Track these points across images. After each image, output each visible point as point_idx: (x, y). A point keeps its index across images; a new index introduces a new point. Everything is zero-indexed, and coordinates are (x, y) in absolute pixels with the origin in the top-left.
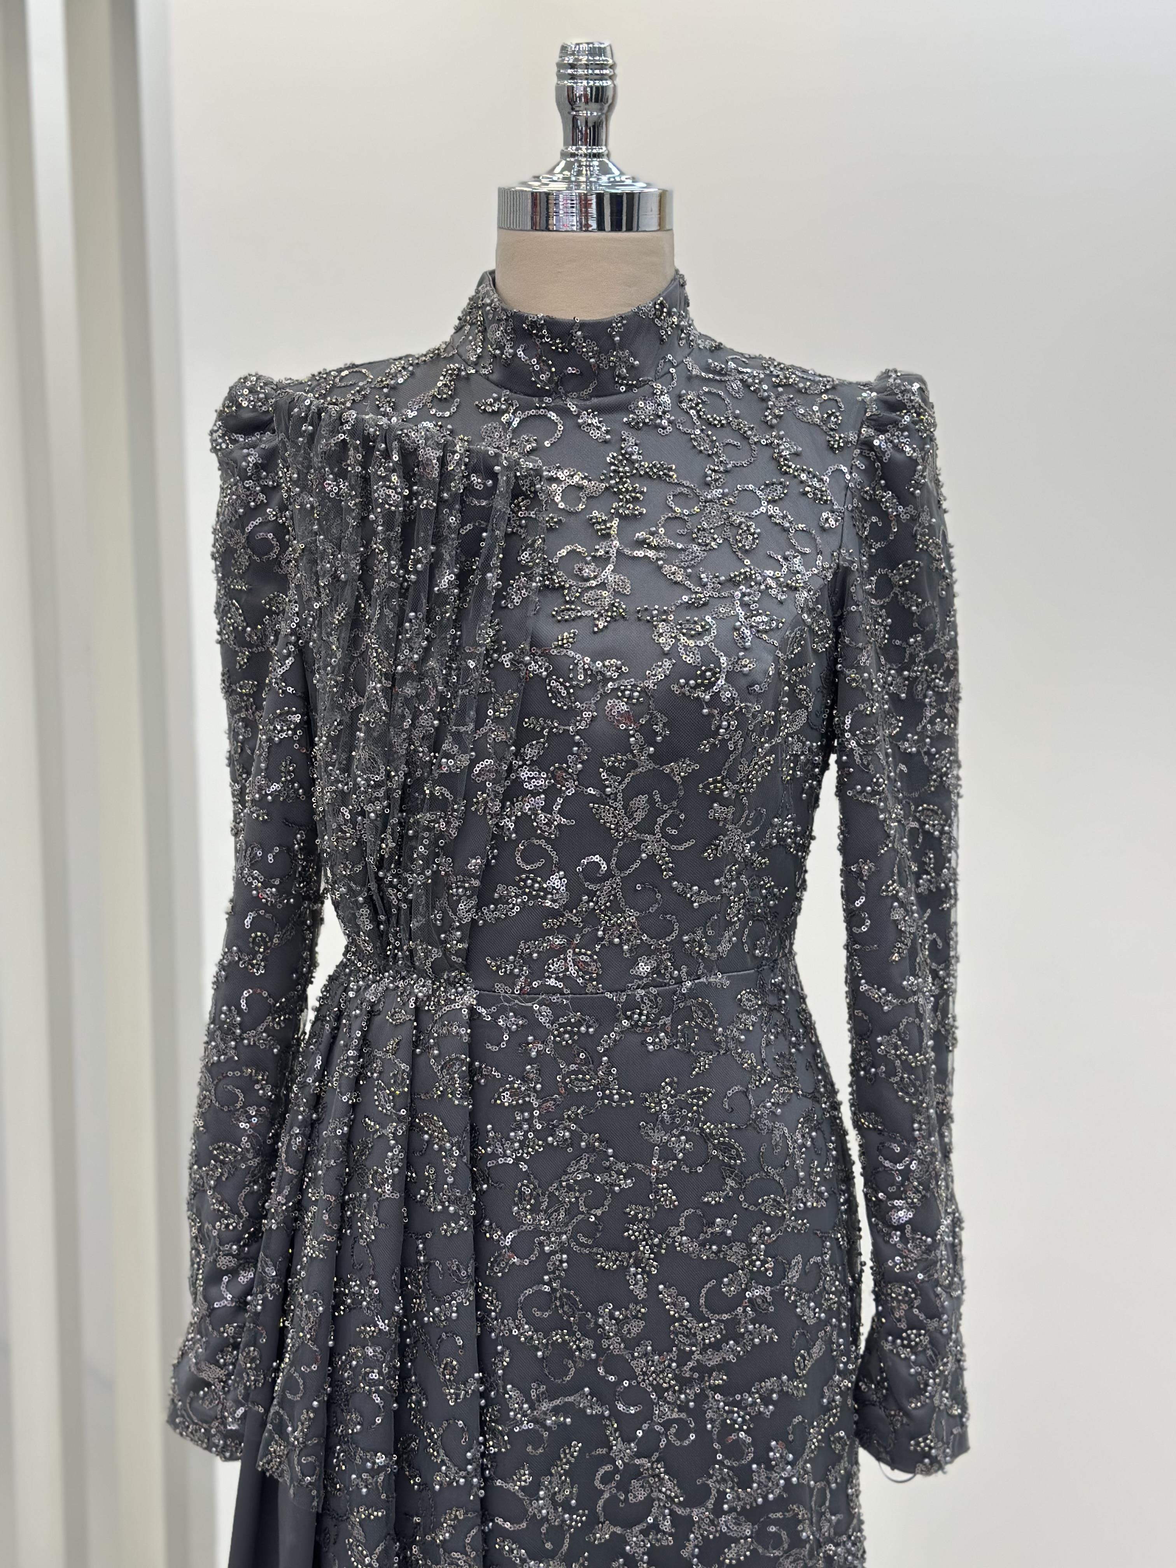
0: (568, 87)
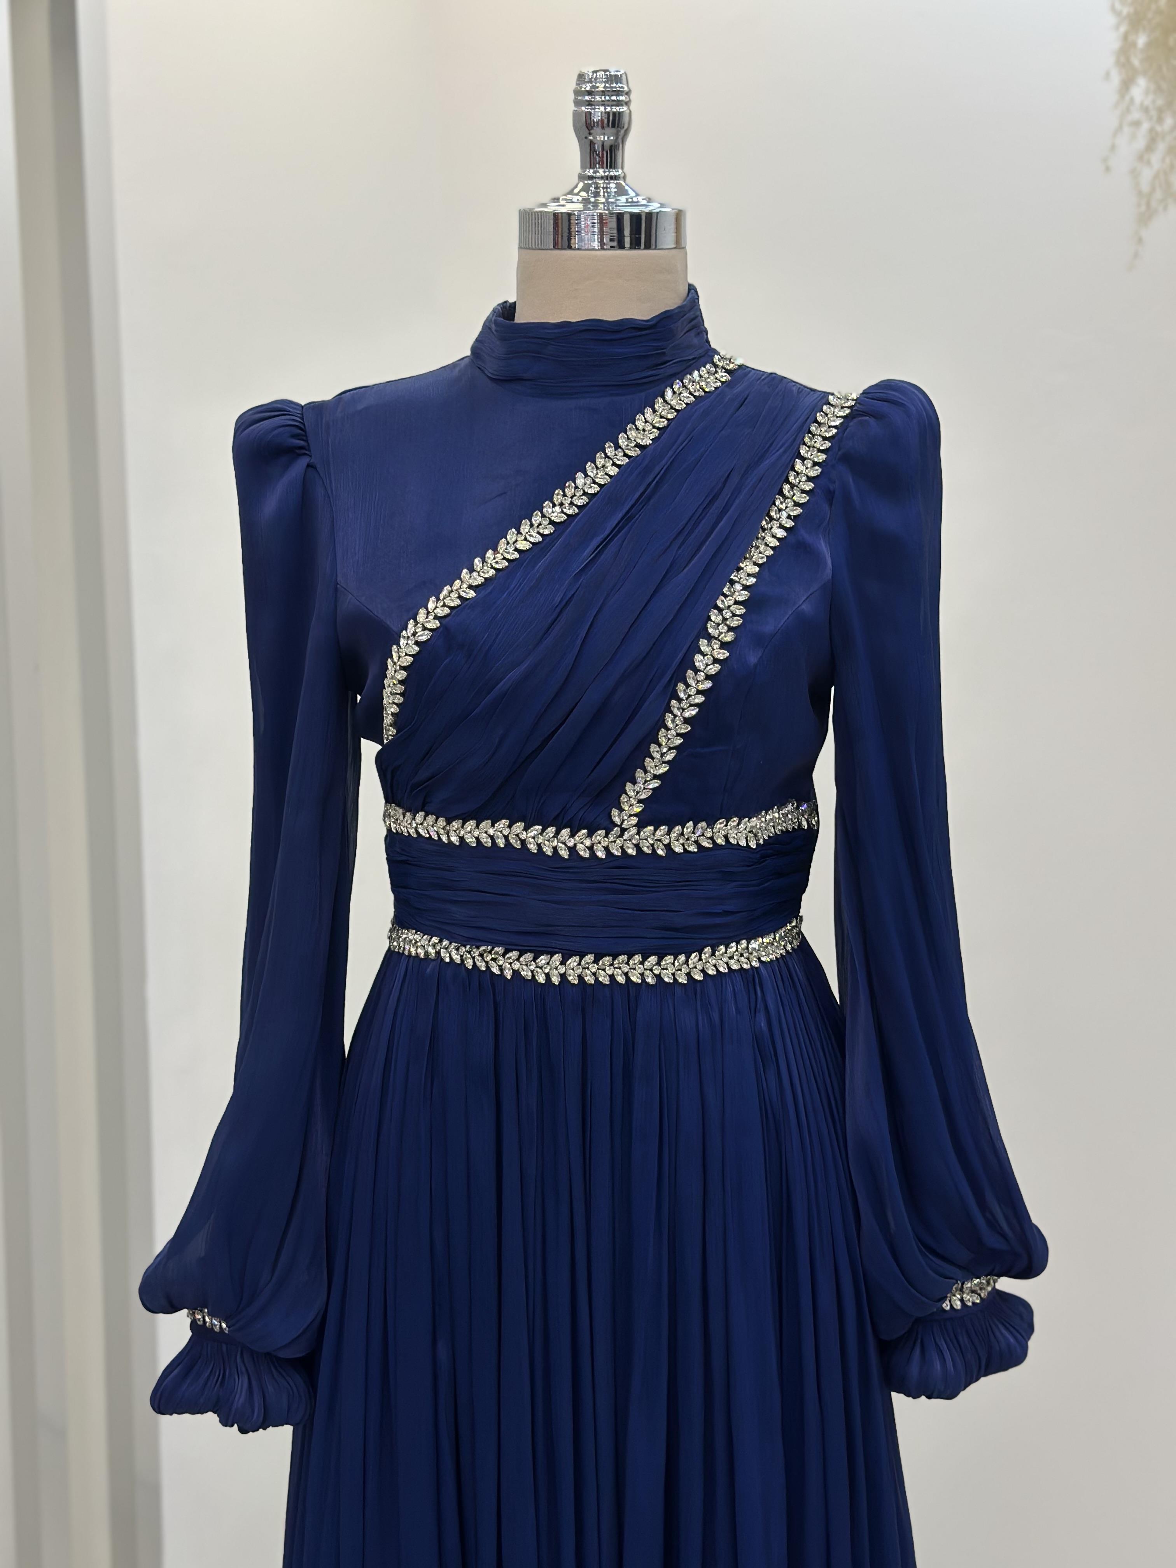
0: (586, 113)
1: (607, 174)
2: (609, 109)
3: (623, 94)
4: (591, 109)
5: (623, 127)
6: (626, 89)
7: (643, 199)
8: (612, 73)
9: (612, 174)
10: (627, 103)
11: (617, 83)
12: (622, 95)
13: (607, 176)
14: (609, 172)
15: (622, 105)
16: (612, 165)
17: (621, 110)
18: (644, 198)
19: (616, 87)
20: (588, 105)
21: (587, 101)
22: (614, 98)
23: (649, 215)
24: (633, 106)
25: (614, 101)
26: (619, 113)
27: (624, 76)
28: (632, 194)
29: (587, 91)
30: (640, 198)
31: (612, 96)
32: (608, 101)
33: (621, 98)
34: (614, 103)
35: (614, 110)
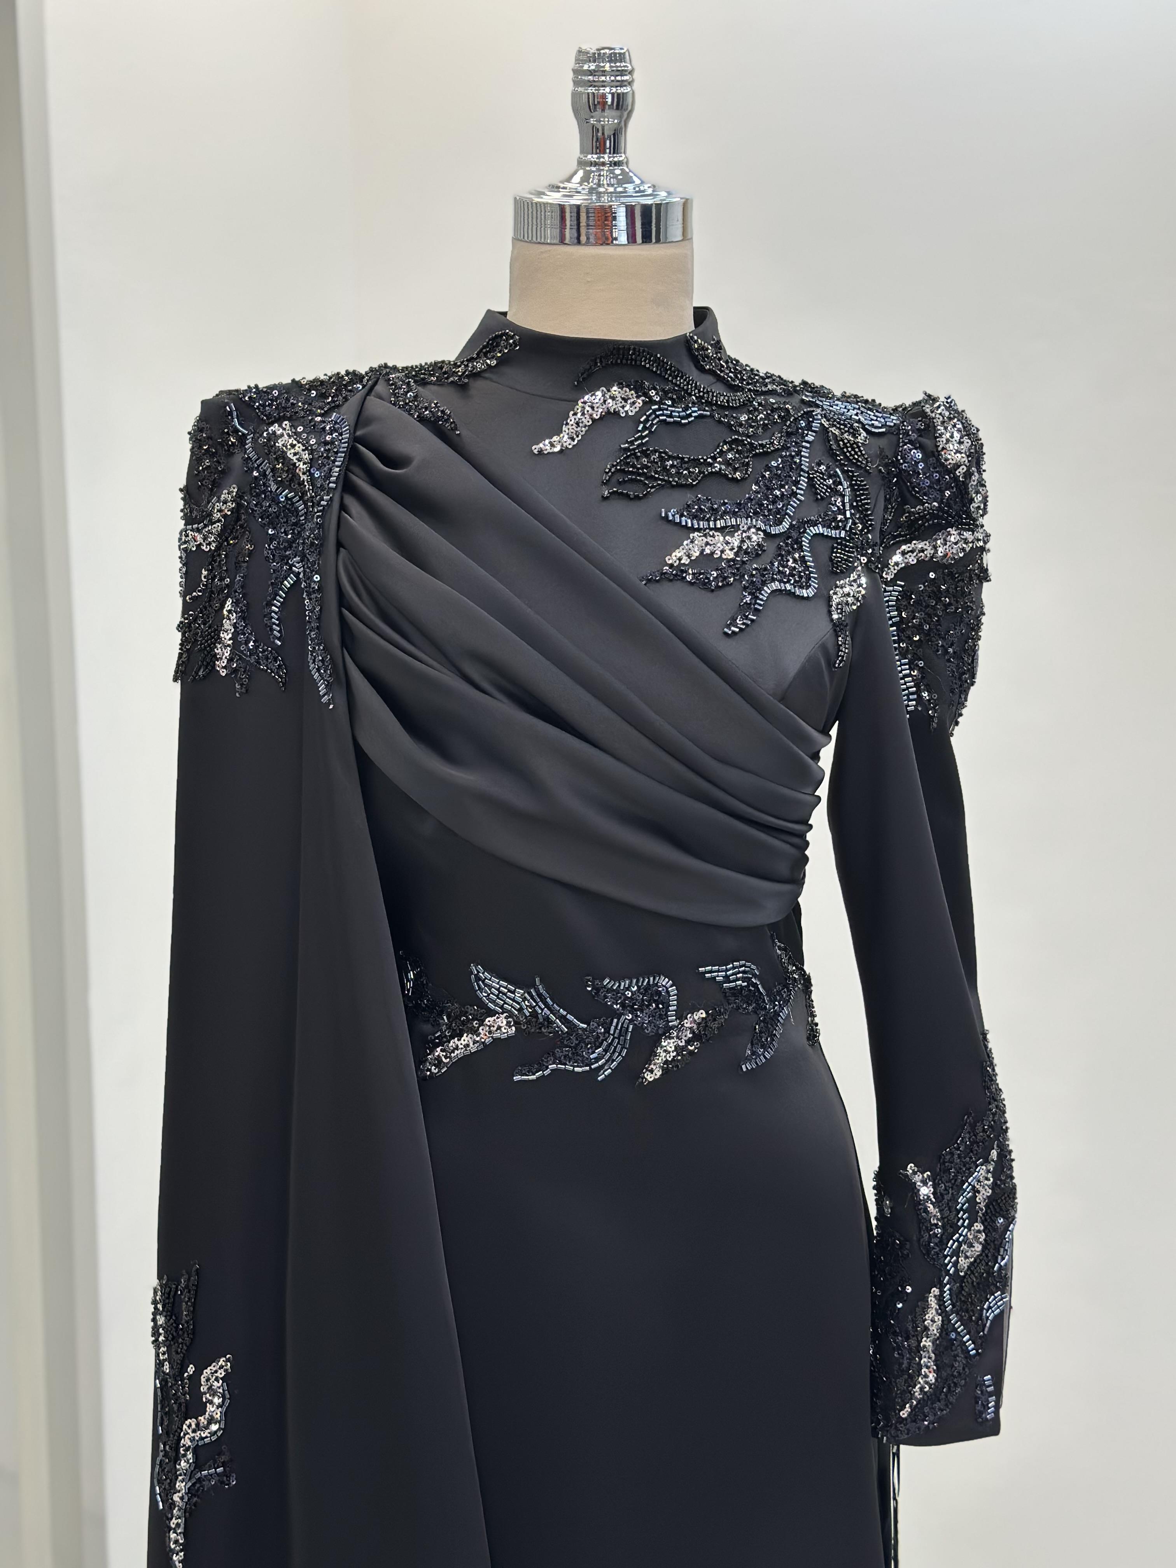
1: (611, 159)
2: (614, 90)
3: (627, 73)
4: (595, 90)
5: (627, 109)
6: (630, 68)
7: (649, 187)
8: (617, 51)
9: (616, 159)
10: (630, 83)
11: (621, 62)
12: (626, 75)
13: (611, 162)
14: (614, 157)
15: (625, 86)
16: (615, 150)
17: (625, 91)
18: (650, 185)
19: (620, 66)
20: (590, 86)
21: (589, 81)
22: (619, 78)
23: (658, 206)
24: (635, 86)
25: (618, 81)
26: (623, 94)
27: (627, 54)
28: (637, 181)
29: (590, 71)
30: (646, 187)
31: (618, 76)
32: (613, 81)
33: (625, 78)
34: (618, 84)
35: (619, 91)
